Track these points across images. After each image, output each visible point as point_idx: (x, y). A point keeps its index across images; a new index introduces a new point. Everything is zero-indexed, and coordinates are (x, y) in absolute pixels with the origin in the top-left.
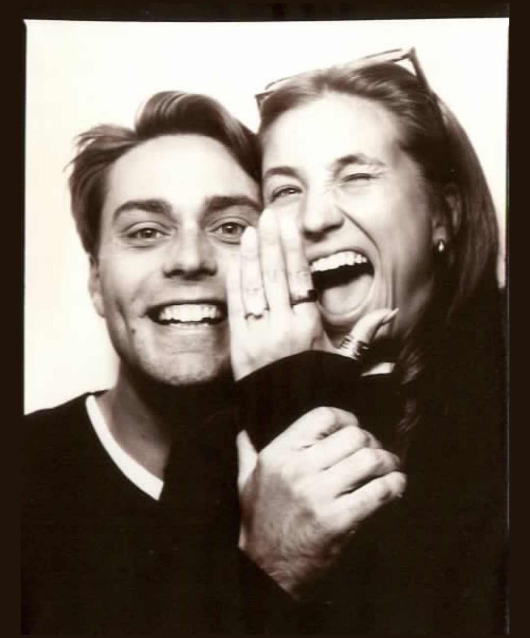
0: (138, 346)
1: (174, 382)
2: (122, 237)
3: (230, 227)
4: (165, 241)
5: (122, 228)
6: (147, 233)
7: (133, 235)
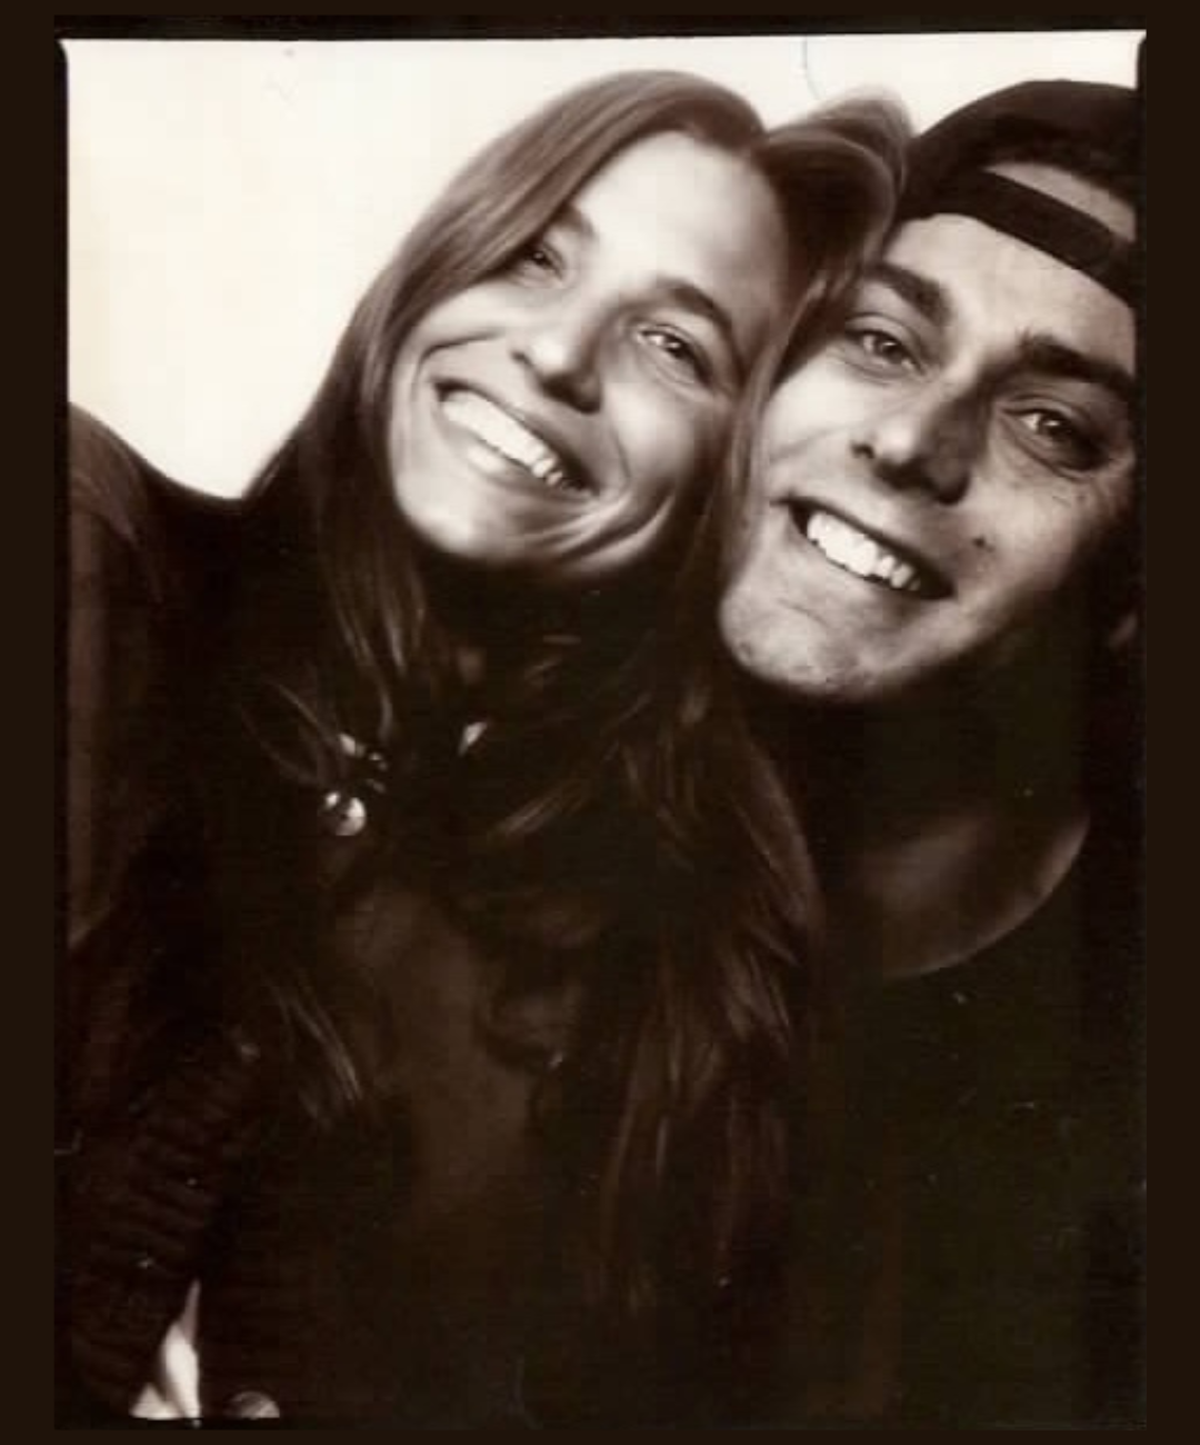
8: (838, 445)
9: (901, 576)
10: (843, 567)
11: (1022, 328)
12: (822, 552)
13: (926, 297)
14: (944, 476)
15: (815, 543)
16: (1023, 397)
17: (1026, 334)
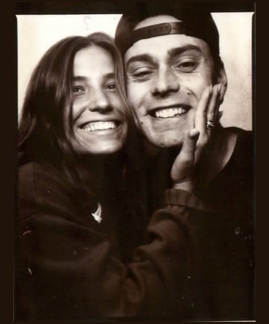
8: (149, 97)
9: (180, 111)
10: (169, 117)
11: (167, 51)
12: (162, 118)
13: (145, 58)
14: (174, 86)
15: (160, 117)
16: (177, 62)
17: (168, 51)
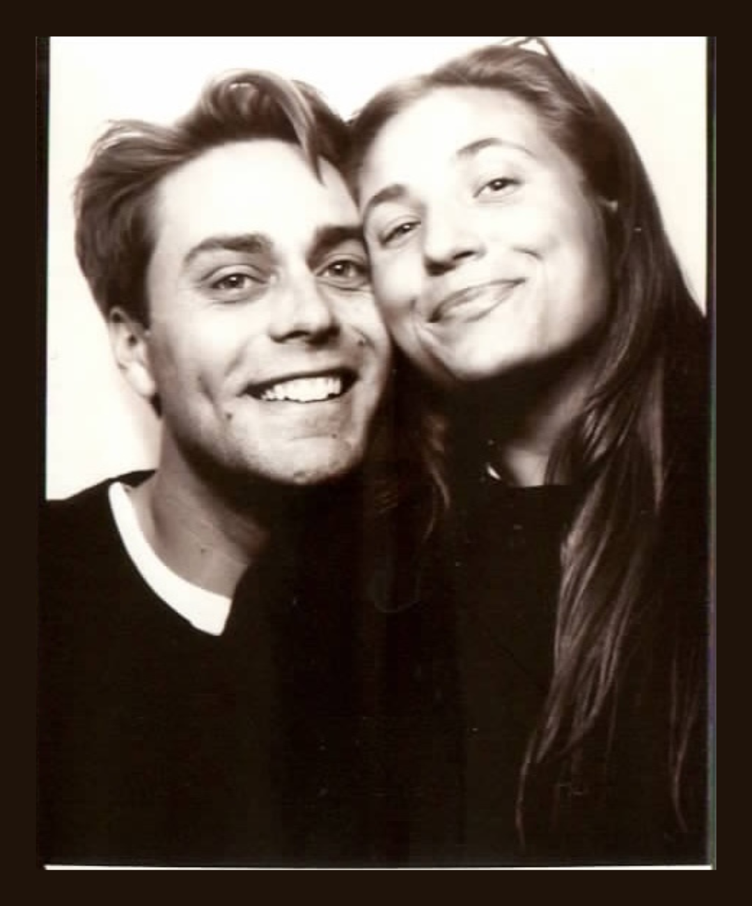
0: (237, 435)
1: (300, 480)
2: (199, 288)
3: (338, 267)
4: (262, 292)
5: (200, 276)
6: (233, 281)
7: (215, 286)
